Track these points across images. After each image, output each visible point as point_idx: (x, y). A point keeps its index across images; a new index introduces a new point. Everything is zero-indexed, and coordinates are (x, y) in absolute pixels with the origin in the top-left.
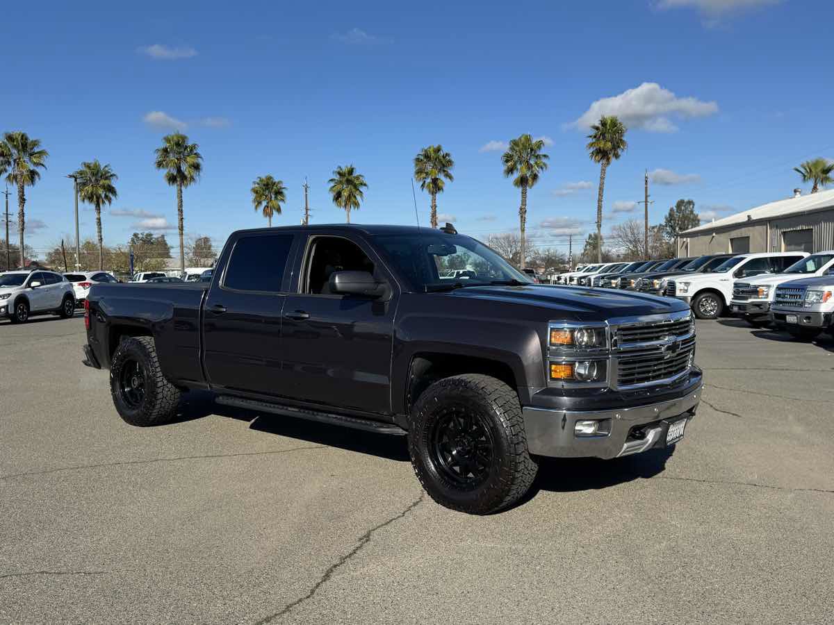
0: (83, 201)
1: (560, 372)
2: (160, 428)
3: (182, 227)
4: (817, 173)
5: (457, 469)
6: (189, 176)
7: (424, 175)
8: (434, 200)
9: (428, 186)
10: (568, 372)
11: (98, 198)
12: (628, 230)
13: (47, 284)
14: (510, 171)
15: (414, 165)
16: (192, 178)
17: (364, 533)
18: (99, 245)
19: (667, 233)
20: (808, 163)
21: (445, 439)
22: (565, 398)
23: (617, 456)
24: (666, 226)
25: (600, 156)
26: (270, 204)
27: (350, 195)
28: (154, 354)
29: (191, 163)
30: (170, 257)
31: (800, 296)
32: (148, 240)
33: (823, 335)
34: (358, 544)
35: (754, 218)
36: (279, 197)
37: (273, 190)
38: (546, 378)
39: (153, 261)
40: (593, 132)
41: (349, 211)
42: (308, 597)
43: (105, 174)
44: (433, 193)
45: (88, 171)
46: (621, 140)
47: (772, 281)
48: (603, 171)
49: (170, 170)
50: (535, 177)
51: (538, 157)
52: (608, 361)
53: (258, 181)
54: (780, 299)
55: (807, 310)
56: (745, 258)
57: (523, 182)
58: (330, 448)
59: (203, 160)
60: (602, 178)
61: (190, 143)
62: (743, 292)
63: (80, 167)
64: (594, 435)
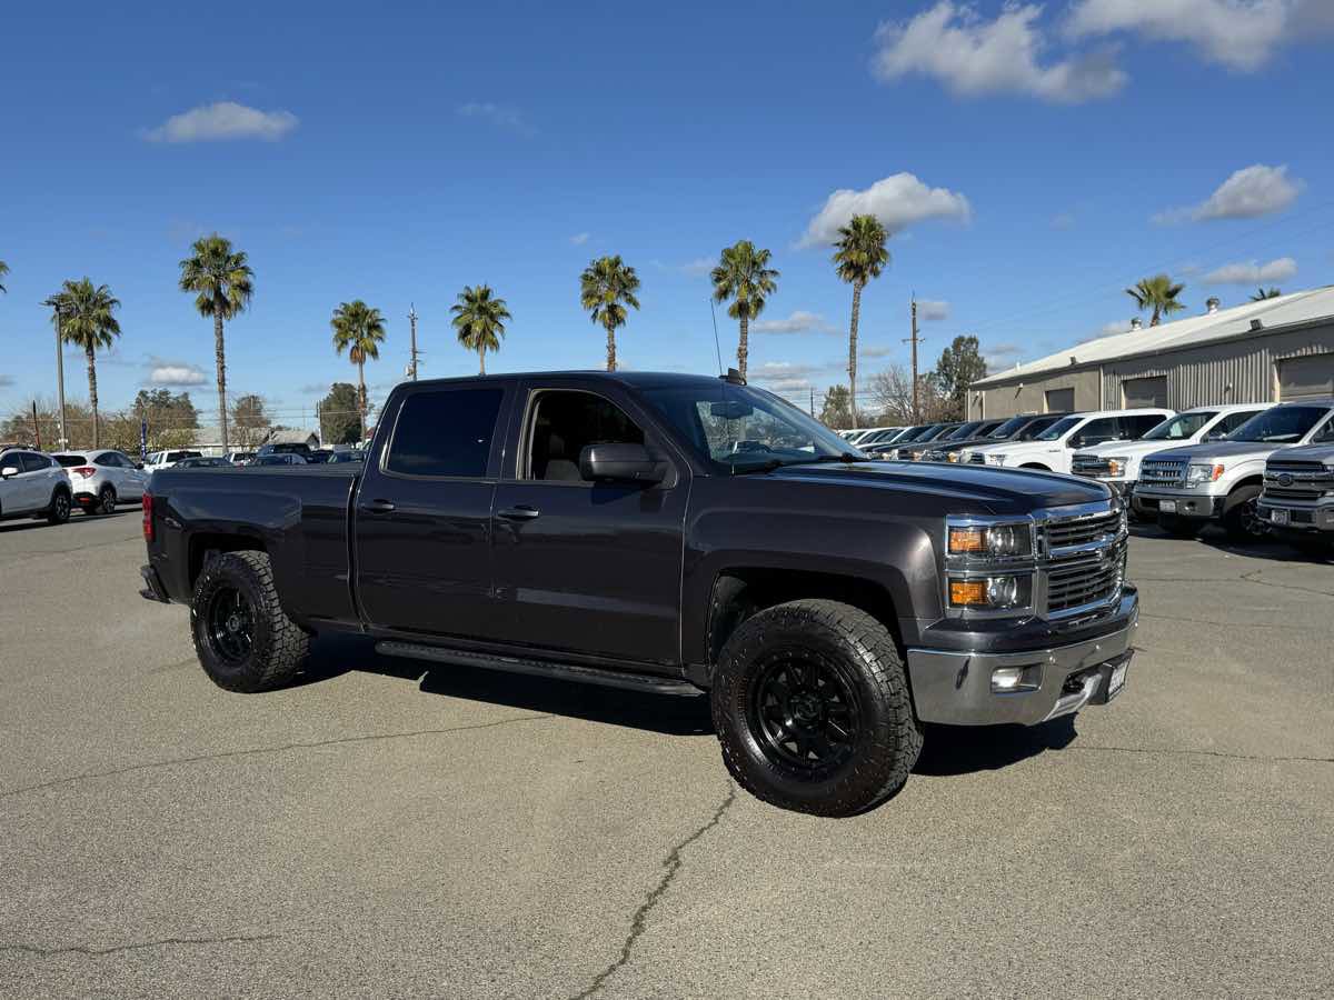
0: (67, 341)
1: (964, 594)
2: (276, 694)
3: (223, 379)
4: (1158, 297)
5: (793, 746)
6: (233, 302)
7: (596, 300)
8: (611, 337)
9: (603, 316)
10: (976, 592)
11: (90, 336)
12: (890, 380)
13: (27, 471)
14: (723, 294)
15: (581, 285)
16: (238, 306)
17: (666, 853)
18: (91, 409)
19: (941, 384)
20: (1145, 282)
21: (771, 701)
22: (972, 633)
23: (1045, 720)
24: (939, 374)
25: (852, 273)
26: (361, 344)
27: (484, 331)
28: (267, 580)
29: (236, 282)
30: (198, 427)
31: (1179, 472)
32: (162, 401)
33: (1209, 528)
34: (666, 871)
35: (1080, 361)
36: (375, 333)
37: (365, 324)
38: (944, 603)
39: (175, 433)
40: (841, 238)
41: (483, 355)
42: (622, 962)
43: (101, 300)
44: (610, 327)
45: (74, 295)
46: (881, 250)
47: (1128, 451)
48: (857, 295)
49: (203, 293)
50: (759, 303)
51: (763, 273)
52: (1033, 575)
53: (341, 308)
54: (1147, 477)
55: (1190, 492)
56: (1081, 419)
57: (742, 310)
58: (558, 717)
59: (255, 277)
60: (856, 306)
61: (234, 252)
62: (1086, 468)
63: (60, 289)
64: (1017, 689)
